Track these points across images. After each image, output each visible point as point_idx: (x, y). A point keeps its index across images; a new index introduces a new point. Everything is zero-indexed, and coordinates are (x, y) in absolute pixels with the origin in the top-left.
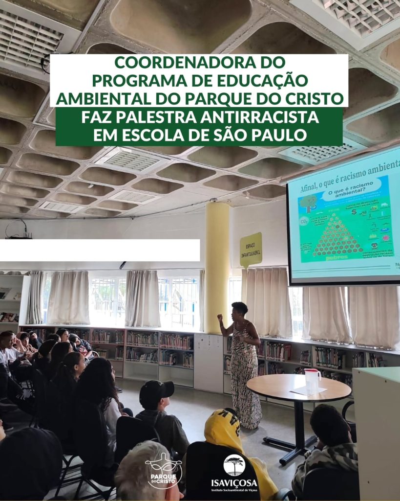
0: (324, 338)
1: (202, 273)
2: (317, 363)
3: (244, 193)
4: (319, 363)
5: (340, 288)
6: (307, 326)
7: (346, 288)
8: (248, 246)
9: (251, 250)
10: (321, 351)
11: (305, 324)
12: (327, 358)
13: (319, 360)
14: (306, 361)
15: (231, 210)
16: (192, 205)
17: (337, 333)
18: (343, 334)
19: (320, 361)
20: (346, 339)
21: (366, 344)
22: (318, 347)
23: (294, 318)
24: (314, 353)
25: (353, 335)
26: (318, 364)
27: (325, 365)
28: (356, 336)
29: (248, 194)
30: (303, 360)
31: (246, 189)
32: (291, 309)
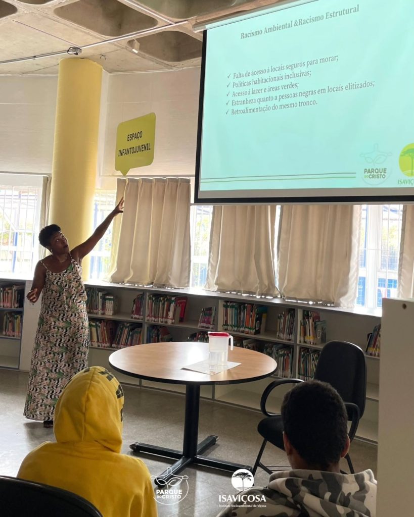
0: (237, 289)
1: (47, 181)
2: (224, 325)
3: (131, 43)
4: (228, 325)
5: (269, 207)
6: (213, 272)
7: (278, 207)
8: (131, 137)
9: (135, 143)
10: (232, 307)
11: (210, 266)
12: (240, 318)
13: (226, 321)
14: (208, 322)
15: (106, 77)
16: (35, 57)
17: (258, 281)
18: (266, 283)
19: (229, 323)
20: (269, 289)
21: (297, 297)
22: (227, 302)
23: (194, 259)
24: (221, 310)
25: (281, 284)
26: (226, 327)
27: (236, 329)
28: (285, 285)
29: (137, 44)
30: (204, 322)
31: (133, 36)
32: (191, 244)
